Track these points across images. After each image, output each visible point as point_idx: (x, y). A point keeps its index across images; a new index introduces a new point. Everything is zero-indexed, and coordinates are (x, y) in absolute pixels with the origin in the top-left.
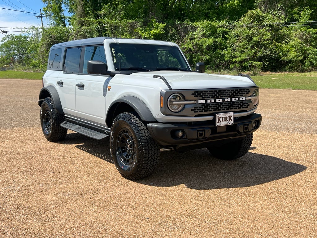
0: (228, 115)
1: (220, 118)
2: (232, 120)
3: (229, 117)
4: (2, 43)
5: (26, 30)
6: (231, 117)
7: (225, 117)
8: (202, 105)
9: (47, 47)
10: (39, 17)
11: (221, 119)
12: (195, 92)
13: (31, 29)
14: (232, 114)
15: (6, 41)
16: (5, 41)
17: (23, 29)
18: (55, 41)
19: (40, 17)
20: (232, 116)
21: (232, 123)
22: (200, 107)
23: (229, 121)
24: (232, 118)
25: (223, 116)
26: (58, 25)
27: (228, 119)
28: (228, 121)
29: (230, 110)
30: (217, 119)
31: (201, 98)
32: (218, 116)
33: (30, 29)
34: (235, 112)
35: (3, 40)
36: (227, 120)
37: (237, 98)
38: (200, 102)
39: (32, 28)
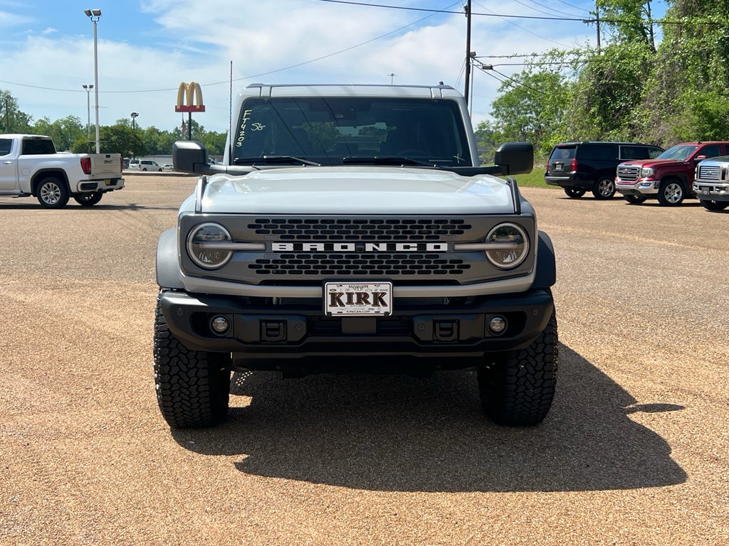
0: (371, 288)
1: (341, 294)
2: (384, 304)
3: (375, 294)
4: (500, 95)
5: (536, 60)
6: (384, 294)
7: (359, 294)
8: (282, 256)
9: (589, 101)
10: (590, 21)
11: (344, 299)
12: (257, 221)
13: (549, 57)
14: (385, 287)
15: (510, 89)
16: (507, 90)
17: (529, 59)
18: (612, 84)
19: (593, 21)
20: (388, 293)
21: (387, 313)
22: (275, 261)
23: (376, 304)
24: (387, 299)
25: (352, 290)
26: (630, 39)
27: (371, 299)
28: (370, 306)
29: (384, 275)
30: (329, 297)
31: (278, 237)
32: (331, 287)
33: (545, 55)
34: (396, 283)
35: (503, 87)
36: (367, 303)
37: (416, 245)
38: (276, 247)
39: (551, 53)
